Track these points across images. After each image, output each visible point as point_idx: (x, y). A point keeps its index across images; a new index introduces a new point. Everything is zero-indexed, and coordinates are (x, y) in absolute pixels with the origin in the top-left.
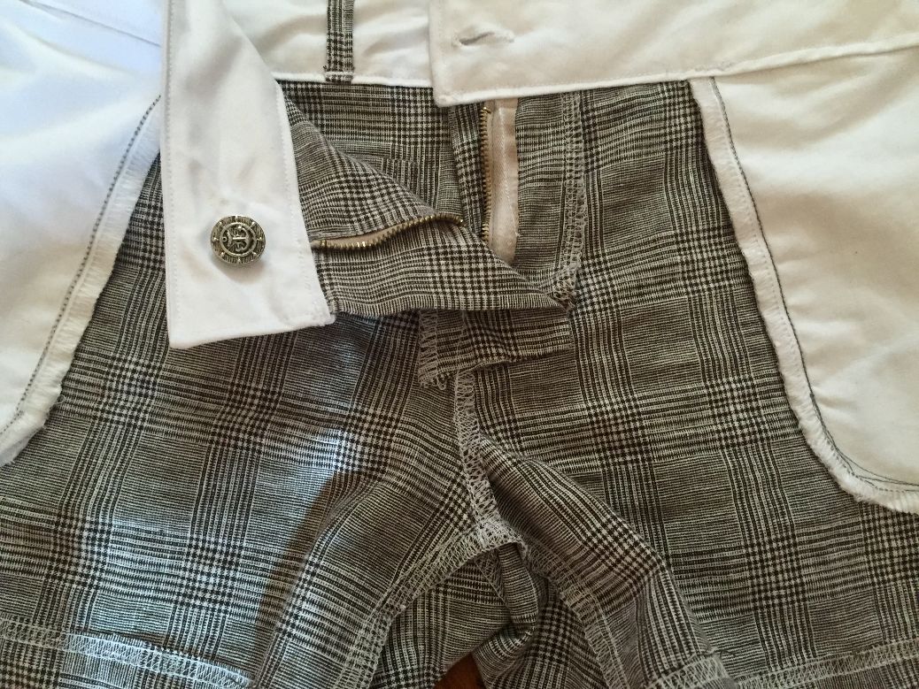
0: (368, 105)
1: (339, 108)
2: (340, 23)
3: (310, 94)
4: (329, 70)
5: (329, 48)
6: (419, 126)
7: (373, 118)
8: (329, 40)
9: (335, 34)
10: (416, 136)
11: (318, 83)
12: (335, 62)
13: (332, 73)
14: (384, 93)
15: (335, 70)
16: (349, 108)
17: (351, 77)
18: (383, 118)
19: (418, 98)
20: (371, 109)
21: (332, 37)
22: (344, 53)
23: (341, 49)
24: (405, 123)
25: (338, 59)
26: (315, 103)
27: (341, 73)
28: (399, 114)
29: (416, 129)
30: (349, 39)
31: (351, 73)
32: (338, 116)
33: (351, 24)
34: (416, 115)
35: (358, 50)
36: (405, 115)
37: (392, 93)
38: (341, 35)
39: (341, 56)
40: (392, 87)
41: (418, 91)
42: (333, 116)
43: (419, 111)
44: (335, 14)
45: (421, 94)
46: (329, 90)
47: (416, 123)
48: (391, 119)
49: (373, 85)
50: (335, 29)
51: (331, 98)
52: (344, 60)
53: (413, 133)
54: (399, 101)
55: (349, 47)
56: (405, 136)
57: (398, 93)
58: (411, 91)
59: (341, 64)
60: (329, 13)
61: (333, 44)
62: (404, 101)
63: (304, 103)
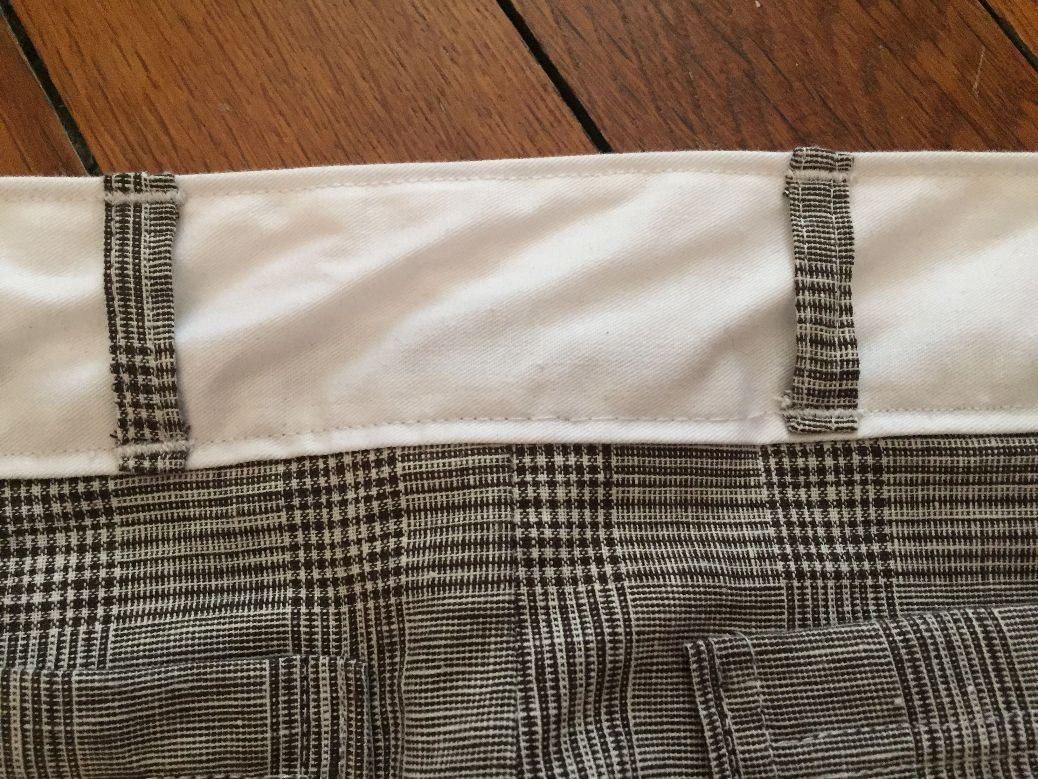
0: (226, 516)
1: (155, 530)
2: (141, 315)
3: (85, 506)
4: (126, 441)
5: (118, 387)
6: (353, 551)
7: (241, 543)
8: (116, 368)
9: (130, 350)
10: (349, 580)
11: (103, 478)
12: (138, 424)
13: (131, 449)
14: (266, 478)
15: (140, 439)
16: (179, 528)
17: (184, 455)
18: (266, 541)
19: (349, 478)
20: (235, 524)
21: (123, 359)
22: (156, 398)
23: (148, 390)
24: (321, 547)
25: (144, 414)
26: (96, 527)
27: (155, 447)
28: (306, 527)
29: (347, 561)
30: (166, 361)
31: (181, 444)
32: (154, 551)
33: (169, 316)
34: (344, 523)
35: (193, 384)
36: (319, 527)
37: (287, 476)
38: (144, 351)
39: (150, 407)
40: (287, 462)
41: (347, 460)
42: (141, 553)
43: (351, 511)
44: (123, 290)
45: (355, 466)
46: (131, 491)
47: (346, 544)
48: (287, 541)
49: (240, 466)
50: (128, 336)
51: (138, 509)
52: (159, 415)
53: (341, 573)
54: (302, 493)
55: (167, 380)
56: (323, 583)
57: (301, 474)
58: (332, 463)
59: (153, 426)
60: (108, 290)
61: (126, 377)
62: (317, 491)
63: (67, 529)
